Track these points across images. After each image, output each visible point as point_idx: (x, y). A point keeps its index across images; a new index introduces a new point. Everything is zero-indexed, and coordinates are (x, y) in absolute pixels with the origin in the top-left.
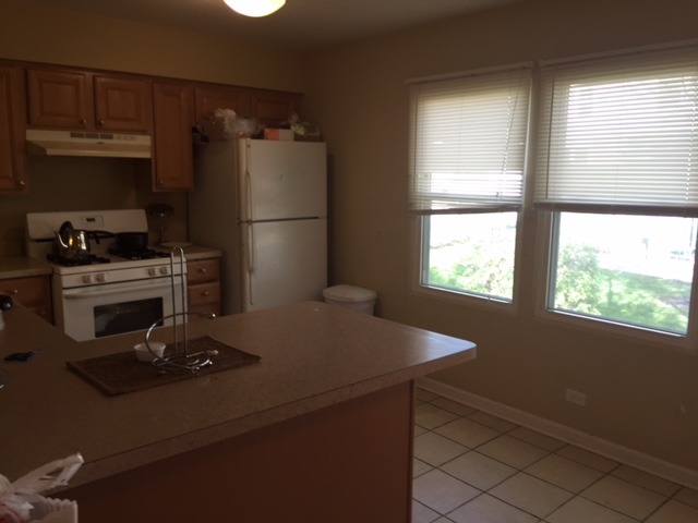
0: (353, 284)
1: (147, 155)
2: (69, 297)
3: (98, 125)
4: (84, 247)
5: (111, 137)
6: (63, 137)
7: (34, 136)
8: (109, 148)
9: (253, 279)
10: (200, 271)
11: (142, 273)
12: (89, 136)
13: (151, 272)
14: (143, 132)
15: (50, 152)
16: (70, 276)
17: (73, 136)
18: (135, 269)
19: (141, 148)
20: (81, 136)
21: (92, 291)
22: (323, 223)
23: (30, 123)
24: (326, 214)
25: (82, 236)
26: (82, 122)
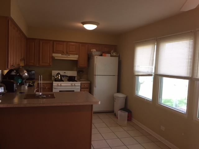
0: (123, 93)
1: (76, 59)
2: (55, 88)
3: (67, 53)
4: (60, 78)
5: (70, 55)
6: (60, 55)
7: (54, 55)
8: (69, 58)
9: (96, 89)
10: (85, 86)
11: (70, 85)
12: (65, 55)
13: (75, 85)
14: (77, 54)
15: (56, 58)
16: (55, 84)
17: (62, 55)
18: (69, 83)
19: (75, 58)
20: (63, 55)
21: (59, 87)
22: (117, 77)
23: (53, 52)
24: (117, 75)
25: (59, 76)
26: (63, 52)
